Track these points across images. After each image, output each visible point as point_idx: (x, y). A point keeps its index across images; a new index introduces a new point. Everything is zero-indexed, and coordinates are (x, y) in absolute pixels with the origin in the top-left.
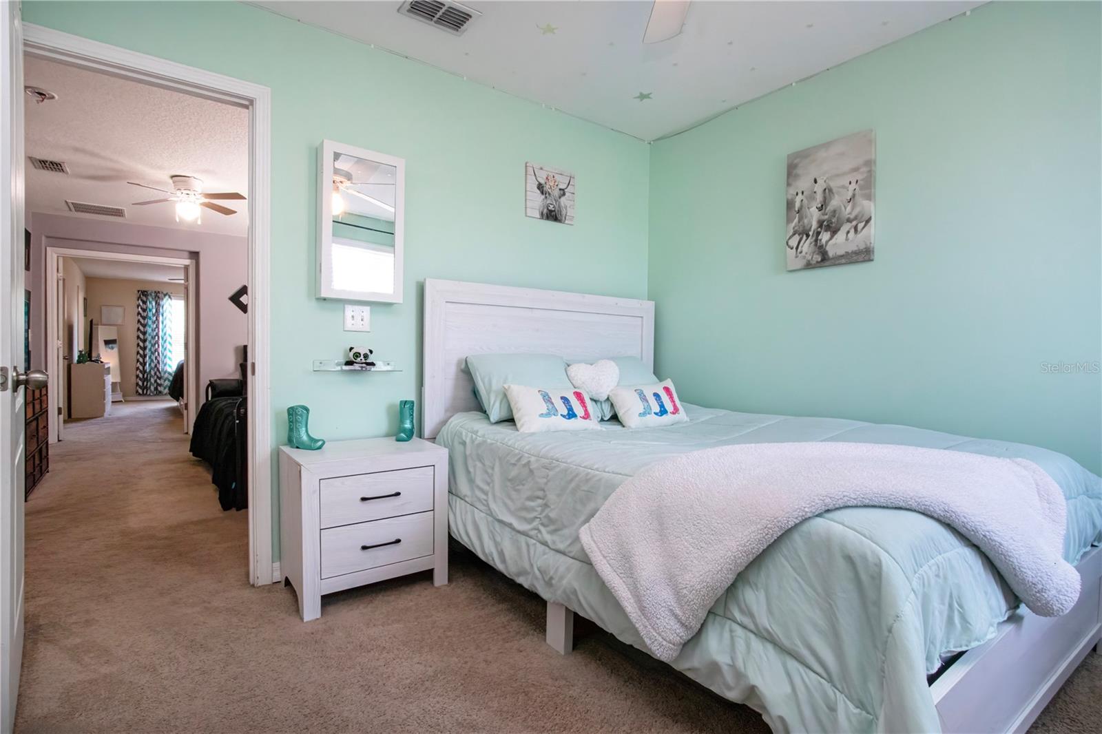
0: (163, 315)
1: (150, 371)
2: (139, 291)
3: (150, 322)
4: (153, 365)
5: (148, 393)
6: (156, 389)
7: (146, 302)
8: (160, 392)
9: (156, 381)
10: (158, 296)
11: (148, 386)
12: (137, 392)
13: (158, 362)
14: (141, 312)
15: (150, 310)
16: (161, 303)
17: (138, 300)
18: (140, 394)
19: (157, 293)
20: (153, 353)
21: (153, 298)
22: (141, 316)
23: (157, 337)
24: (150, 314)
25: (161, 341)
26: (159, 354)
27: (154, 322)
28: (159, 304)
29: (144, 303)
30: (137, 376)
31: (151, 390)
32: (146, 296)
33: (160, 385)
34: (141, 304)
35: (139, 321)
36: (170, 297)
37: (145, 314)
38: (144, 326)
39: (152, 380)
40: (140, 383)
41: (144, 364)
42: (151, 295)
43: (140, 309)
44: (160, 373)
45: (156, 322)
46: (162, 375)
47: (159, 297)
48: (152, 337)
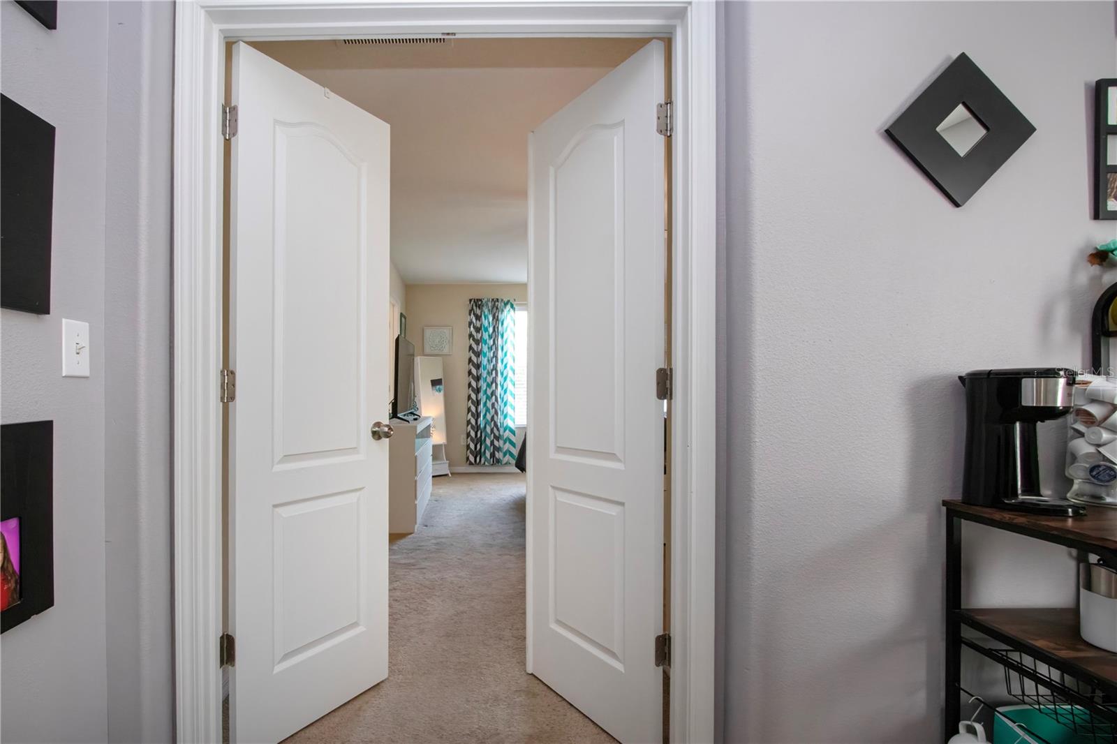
0: (502, 337)
1: (485, 427)
2: (470, 300)
3: (485, 349)
4: (489, 417)
5: (482, 462)
6: (493, 455)
7: (481, 316)
8: (498, 461)
9: (492, 443)
10: (496, 306)
11: (483, 450)
12: (468, 458)
13: (496, 413)
14: (474, 333)
15: (486, 330)
16: (501, 317)
17: (470, 315)
18: (471, 464)
19: (495, 301)
20: (489, 398)
21: (489, 310)
22: (474, 340)
23: (494, 372)
24: (486, 336)
25: (499, 379)
26: (496, 400)
27: (490, 349)
28: (497, 320)
29: (478, 318)
30: (468, 435)
31: (486, 458)
32: (480, 307)
33: (499, 449)
34: (474, 320)
35: (471, 348)
36: (512, 306)
37: (479, 336)
38: (478, 354)
39: (488, 442)
40: (472, 446)
41: (477, 416)
42: (487, 304)
43: (472, 329)
44: (498, 429)
45: (494, 348)
46: (501, 433)
47: (497, 308)
48: (488, 373)
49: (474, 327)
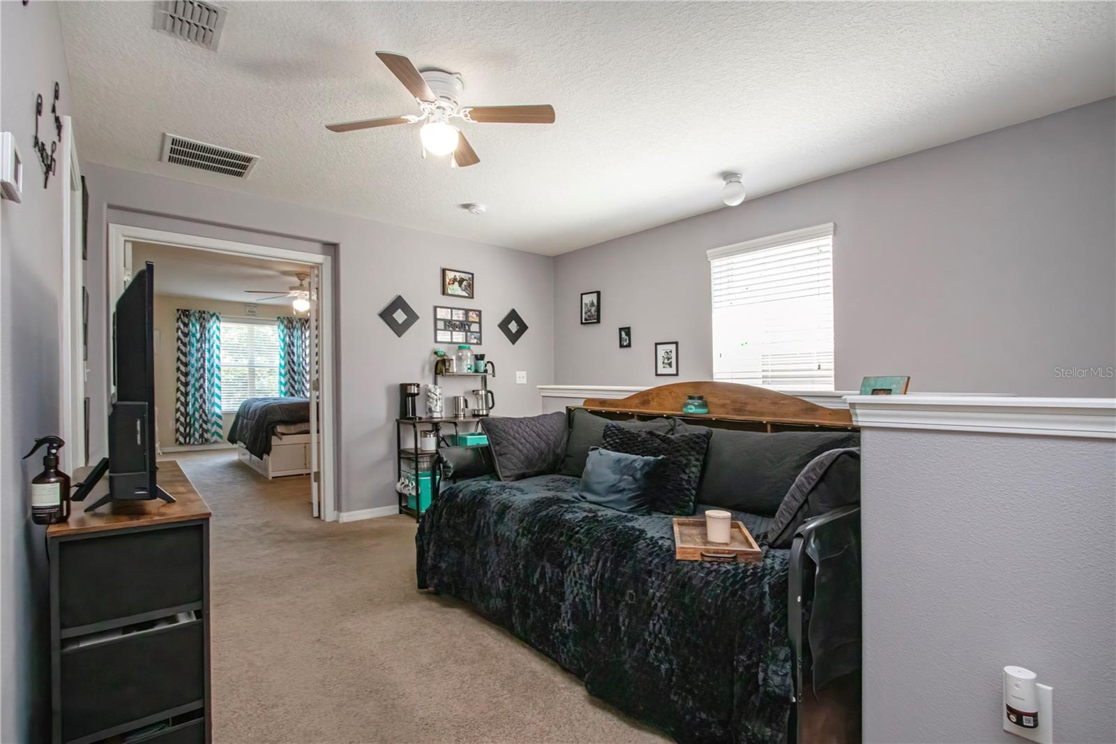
0: (209, 342)
1: (194, 414)
2: (178, 310)
3: (193, 351)
4: (197, 405)
5: (192, 442)
6: (201, 436)
7: (188, 324)
8: (207, 440)
9: (201, 426)
10: (203, 317)
11: (192, 432)
12: (177, 440)
13: (204, 402)
14: (182, 337)
15: (194, 335)
16: (207, 326)
17: (178, 322)
18: (181, 444)
19: (201, 312)
20: (197, 390)
21: (196, 320)
22: (182, 342)
23: (202, 370)
24: (193, 340)
25: (207, 375)
26: (204, 392)
27: (198, 351)
28: (204, 328)
29: (186, 325)
30: (177, 420)
31: (195, 438)
32: (187, 316)
33: (207, 431)
34: (182, 326)
35: (179, 349)
36: (218, 318)
37: (187, 340)
38: (186, 355)
39: (197, 425)
40: (182, 429)
41: (186, 404)
42: (194, 315)
43: (180, 333)
44: (206, 415)
45: (201, 350)
46: (209, 418)
47: (204, 319)
48: (196, 370)
49: (182, 332)
